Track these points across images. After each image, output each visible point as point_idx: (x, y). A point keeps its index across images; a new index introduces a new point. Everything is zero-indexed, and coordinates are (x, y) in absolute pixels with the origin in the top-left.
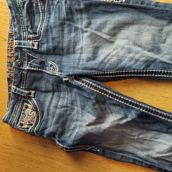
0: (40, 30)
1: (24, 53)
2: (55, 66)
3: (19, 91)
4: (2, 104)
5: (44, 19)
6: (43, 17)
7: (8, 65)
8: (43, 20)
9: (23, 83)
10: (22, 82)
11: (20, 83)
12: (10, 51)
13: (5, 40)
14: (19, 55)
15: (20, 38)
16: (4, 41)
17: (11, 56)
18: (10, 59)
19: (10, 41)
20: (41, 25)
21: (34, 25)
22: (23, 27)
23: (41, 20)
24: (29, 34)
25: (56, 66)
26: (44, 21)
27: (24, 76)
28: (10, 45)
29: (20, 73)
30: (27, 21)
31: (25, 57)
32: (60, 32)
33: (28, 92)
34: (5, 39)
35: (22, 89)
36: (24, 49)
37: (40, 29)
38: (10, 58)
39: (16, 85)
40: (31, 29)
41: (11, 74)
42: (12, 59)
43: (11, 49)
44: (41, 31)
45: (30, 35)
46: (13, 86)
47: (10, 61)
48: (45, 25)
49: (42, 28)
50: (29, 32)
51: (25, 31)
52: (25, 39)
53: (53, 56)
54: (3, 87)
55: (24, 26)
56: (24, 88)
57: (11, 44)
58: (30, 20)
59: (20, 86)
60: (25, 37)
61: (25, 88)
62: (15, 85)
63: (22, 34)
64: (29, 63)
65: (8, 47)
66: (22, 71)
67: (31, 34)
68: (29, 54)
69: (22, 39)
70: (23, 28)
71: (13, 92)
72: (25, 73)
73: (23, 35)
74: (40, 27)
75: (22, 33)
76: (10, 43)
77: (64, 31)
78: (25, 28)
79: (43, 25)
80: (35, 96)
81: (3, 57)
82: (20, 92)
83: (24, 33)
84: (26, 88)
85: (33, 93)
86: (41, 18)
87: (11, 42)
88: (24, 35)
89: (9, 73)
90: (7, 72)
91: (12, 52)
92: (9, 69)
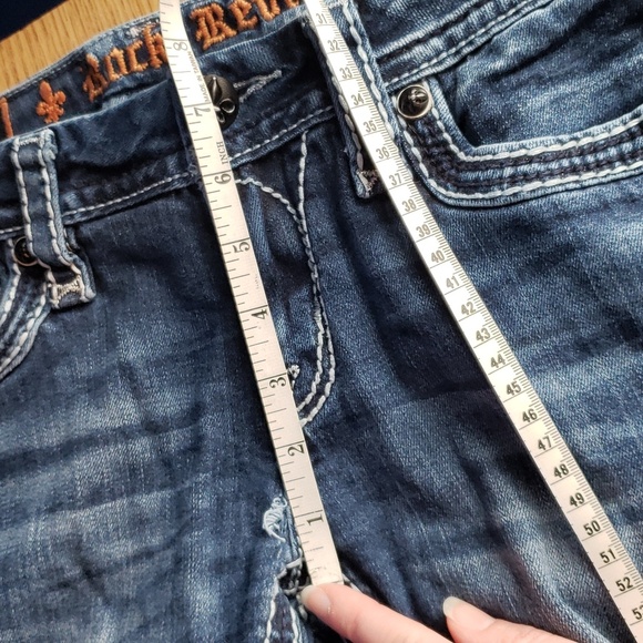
0: (508, 171)
1: (293, 109)
2: (320, 392)
3: (37, 194)
5: (599, 166)
6: (613, 151)
8: (590, 159)
9: (102, 197)
10: (108, 187)
11: (93, 171)
14: (264, 80)
15: (382, 26)
18: (216, 16)
20: (542, 159)
21: (522, 93)
22: (474, 17)
23: (585, 141)
24: (441, 84)
25: (323, 399)
26: (588, 168)
27: (149, 180)
29: (155, 145)
30: (531, 30)
31: (275, 127)
32: (567, 336)
33: (66, 258)
35: (65, 207)
36: (314, 98)
37: (516, 162)
38: (220, 11)
39: (67, 155)
40: (481, 78)
42: (220, 31)
44: (500, 182)
45: (438, 93)
46: (46, 133)
47: (203, 23)
48: (564, 196)
49: (527, 178)
50: (455, 80)
51: (451, 42)
52: (397, 71)
53: (370, 327)
55: (484, 25)
56: (78, 219)
58: (545, 42)
59: (73, 182)
60: (411, 66)
61: (80, 223)
62: (65, 147)
63: (419, 34)
64: (250, 180)
66: (171, 152)
67: (449, 94)
68: (304, 148)
69: (387, 50)
70: (466, 14)
71: (15, 157)
72: (175, 180)
73: (418, 42)
74: (530, 160)
75: (431, 27)
77: (582, 359)
78: (469, 31)
79: (552, 174)
80: (66, 317)
82: (39, 205)
83: (437, 42)
84: (86, 231)
85: (78, 294)
86: (600, 133)
88: (418, 49)
89: (118, 53)
90: (121, 35)
91: (270, 9)
92: (144, 43)
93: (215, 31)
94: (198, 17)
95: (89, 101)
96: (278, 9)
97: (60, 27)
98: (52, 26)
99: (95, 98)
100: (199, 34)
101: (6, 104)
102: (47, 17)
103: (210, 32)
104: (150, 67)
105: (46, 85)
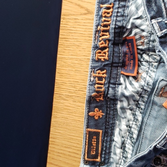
4: (70, 156)
7: (93, 68)
12: (102, 33)
13: (89, 12)
16: (85, 14)
17: (103, 45)
18: (100, 53)
19: (103, 10)
28: (104, 19)
34: (87, 10)
38: (99, 51)
41: (101, 88)
42: (105, 53)
43: (105, 28)
47: (100, 57)
54: (77, 118)
57: (105, 17)
65: (97, 26)
76: (104, 15)
81: (79, 53)
87: (105, 13)
89: (96, 86)
90: (91, 83)
91: (107, 35)
92: (97, 77)
93: (104, 55)
94: (98, 58)
95: (103, 101)
96: (107, 33)
97: (56, 134)
98: (54, 135)
99: (103, 99)
100: (102, 60)
101: (88, 129)
102: (51, 136)
103: (103, 56)
104: (105, 78)
105: (90, 114)
